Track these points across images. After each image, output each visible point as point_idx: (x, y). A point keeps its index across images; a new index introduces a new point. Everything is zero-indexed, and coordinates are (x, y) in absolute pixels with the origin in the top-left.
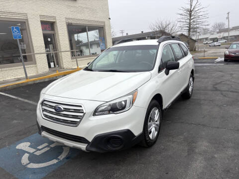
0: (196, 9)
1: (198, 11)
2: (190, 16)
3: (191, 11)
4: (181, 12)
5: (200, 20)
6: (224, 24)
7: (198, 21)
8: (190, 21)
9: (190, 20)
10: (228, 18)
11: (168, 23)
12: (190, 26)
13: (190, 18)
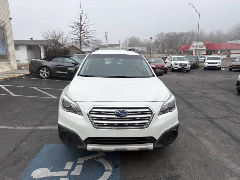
0: (85, 25)
1: (87, 27)
2: (81, 30)
3: (81, 26)
4: (73, 25)
5: (89, 35)
6: (101, 41)
7: (88, 35)
8: (81, 35)
9: (81, 33)
10: (106, 36)
11: (61, 33)
12: (81, 39)
13: (81, 32)
